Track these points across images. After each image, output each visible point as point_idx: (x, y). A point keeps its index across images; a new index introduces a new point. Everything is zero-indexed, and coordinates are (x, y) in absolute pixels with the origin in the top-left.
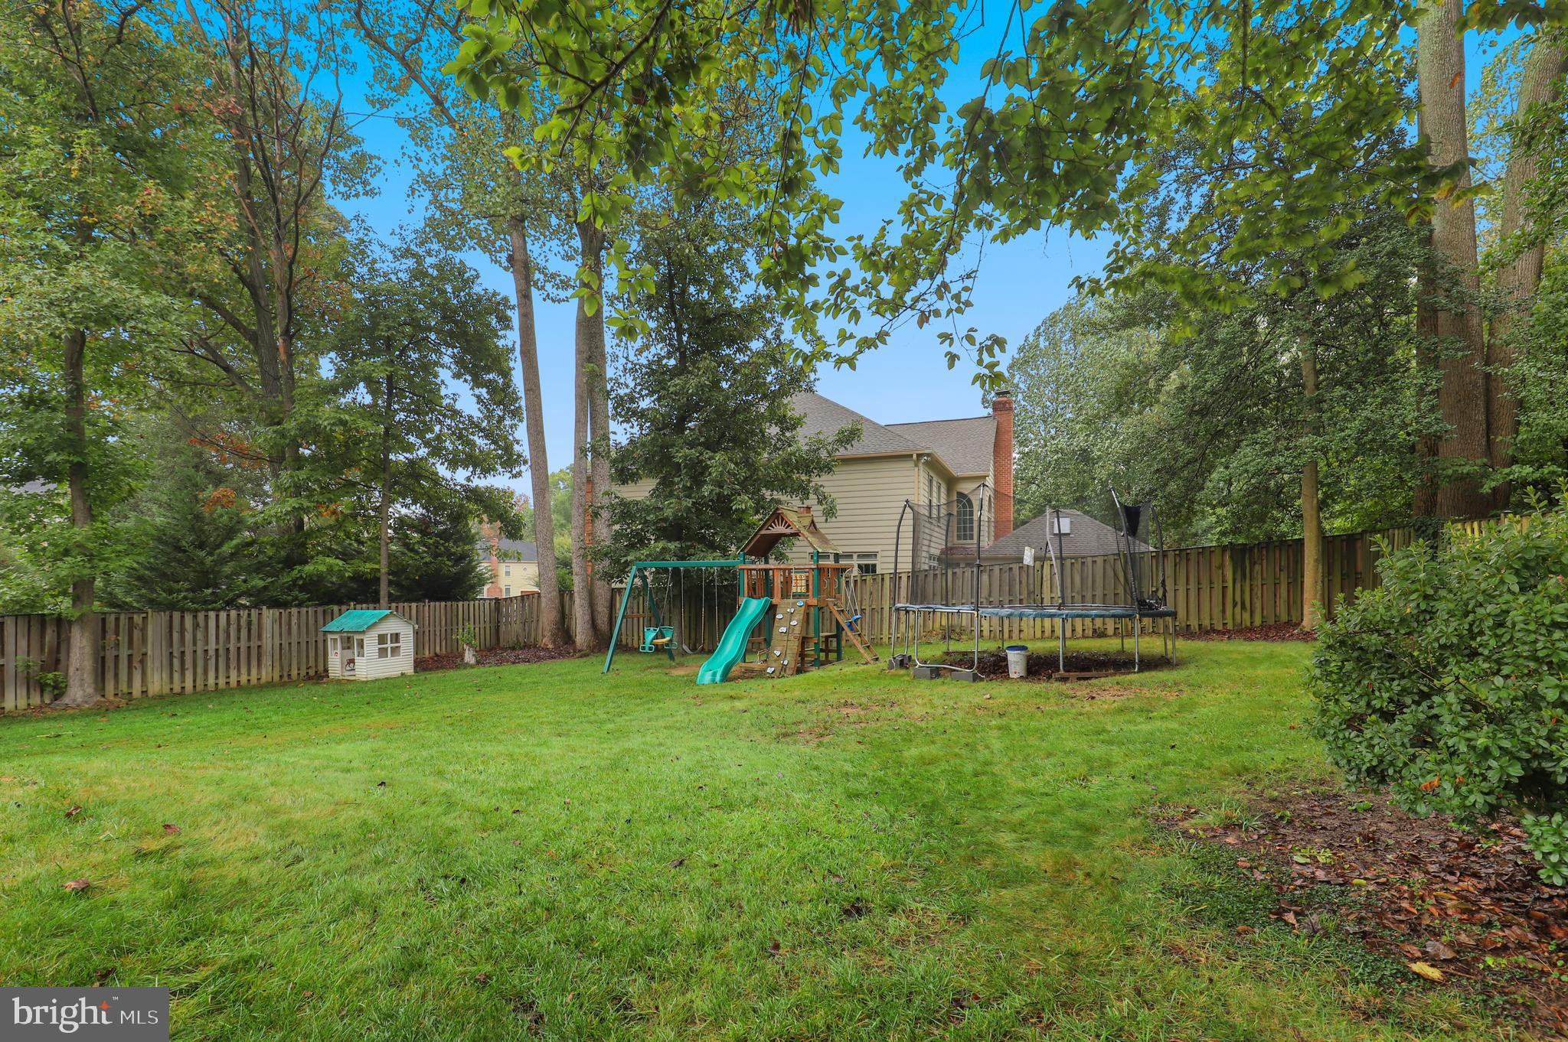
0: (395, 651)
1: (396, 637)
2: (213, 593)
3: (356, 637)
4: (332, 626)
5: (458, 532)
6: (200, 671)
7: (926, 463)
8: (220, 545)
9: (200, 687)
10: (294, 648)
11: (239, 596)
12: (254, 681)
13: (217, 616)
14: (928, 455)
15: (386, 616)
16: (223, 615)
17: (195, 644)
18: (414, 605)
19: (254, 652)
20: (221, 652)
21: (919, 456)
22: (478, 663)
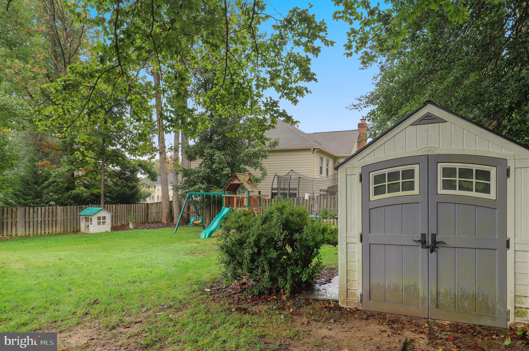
0: (104, 223)
1: (104, 218)
2: (40, 200)
3: (90, 217)
4: (82, 213)
5: (133, 177)
6: (35, 228)
7: (317, 152)
8: (42, 183)
9: (35, 234)
10: (69, 220)
11: (50, 201)
12: (54, 232)
13: (41, 209)
14: (318, 149)
15: (101, 210)
16: (43, 208)
17: (33, 218)
18: (114, 206)
19: (54, 222)
20: (43, 222)
21: (314, 149)
22: (135, 228)
